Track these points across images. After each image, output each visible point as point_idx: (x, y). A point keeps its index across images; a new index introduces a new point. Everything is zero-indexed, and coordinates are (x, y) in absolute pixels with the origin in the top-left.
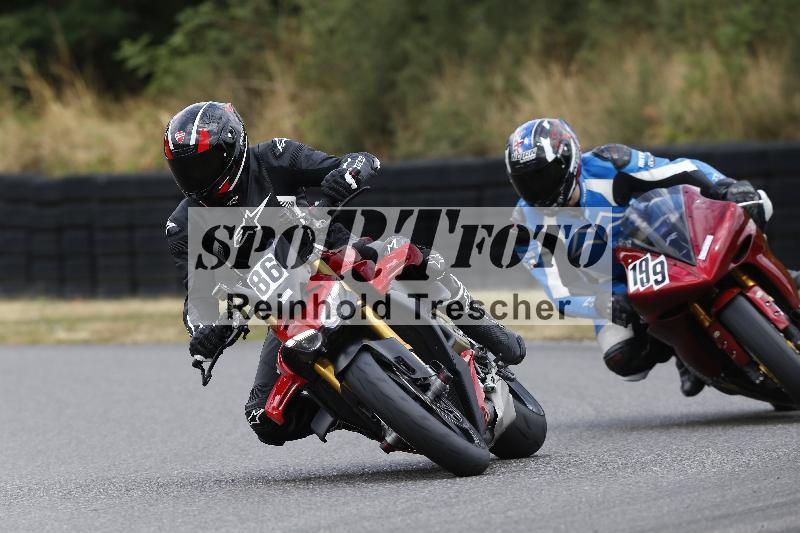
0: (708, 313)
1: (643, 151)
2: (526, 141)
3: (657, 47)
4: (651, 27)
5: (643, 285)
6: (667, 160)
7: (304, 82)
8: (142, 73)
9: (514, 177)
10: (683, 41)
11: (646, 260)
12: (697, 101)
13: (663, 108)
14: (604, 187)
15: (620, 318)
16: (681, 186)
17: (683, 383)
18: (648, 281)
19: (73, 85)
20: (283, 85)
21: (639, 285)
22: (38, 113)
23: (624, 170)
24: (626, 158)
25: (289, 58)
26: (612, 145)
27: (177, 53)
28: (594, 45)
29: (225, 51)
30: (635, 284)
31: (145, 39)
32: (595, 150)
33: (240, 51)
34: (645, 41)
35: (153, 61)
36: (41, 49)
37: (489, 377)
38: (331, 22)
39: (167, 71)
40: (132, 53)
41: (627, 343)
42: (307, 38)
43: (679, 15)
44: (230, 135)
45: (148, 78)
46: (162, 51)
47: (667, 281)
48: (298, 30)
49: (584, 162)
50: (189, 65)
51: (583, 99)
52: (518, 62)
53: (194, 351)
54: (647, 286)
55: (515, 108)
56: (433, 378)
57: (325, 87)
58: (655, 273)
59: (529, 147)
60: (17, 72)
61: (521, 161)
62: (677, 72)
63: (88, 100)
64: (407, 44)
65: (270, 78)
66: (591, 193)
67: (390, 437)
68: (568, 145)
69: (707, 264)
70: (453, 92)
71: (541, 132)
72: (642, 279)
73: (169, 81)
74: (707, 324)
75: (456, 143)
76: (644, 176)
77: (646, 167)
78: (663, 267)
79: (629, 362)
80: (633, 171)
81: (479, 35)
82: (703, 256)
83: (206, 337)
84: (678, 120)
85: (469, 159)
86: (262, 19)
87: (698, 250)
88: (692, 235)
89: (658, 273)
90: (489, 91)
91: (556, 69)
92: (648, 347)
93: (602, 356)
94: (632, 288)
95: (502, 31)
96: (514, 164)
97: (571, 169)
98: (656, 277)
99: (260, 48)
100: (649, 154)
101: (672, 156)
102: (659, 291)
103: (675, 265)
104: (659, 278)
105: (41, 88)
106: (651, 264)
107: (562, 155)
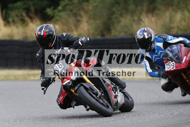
0: (185, 76)
1: (170, 36)
2: (141, 33)
3: (173, 10)
4: (172, 5)
5: (169, 69)
6: (176, 38)
7: (90, 18)
8: (51, 16)
9: (138, 42)
10: (180, 9)
11: (170, 63)
12: (183, 23)
13: (175, 25)
14: (161, 45)
15: (164, 77)
16: (179, 44)
17: (182, 93)
18: (170, 68)
19: (35, 18)
20: (85, 19)
21: (168, 69)
22: (27, 25)
23: (165, 41)
24: (166, 37)
25: (86, 12)
26: (163, 34)
27: (60, 11)
28: (159, 9)
29: (71, 11)
30: (167, 68)
31: (52, 8)
32: (158, 36)
33: (75, 11)
34: (171, 9)
35: (54, 13)
36: (27, 10)
37: (117, 92)
38: (96, 4)
39: (57, 15)
40: (49, 11)
41: (167, 83)
42: (90, 8)
43: (179, 3)
44: (51, 33)
45: (53, 17)
46: (56, 11)
47: (175, 68)
48: (88, 6)
49: (156, 38)
50: (63, 14)
51: (156, 22)
52: (141, 13)
53: (42, 86)
54: (170, 69)
55: (140, 24)
56: (99, 92)
57: (95, 19)
58: (172, 66)
59: (141, 35)
60: (22, 15)
61: (139, 38)
62: (178, 16)
63: (38, 22)
64: (114, 9)
65: (82, 17)
66: (157, 46)
67: (88, 107)
68: (151, 34)
69: (185, 64)
70: (125, 21)
71: (144, 31)
72: (169, 67)
73: (58, 18)
74: (185, 78)
75: (126, 33)
76: (171, 42)
77: (171, 40)
78: (174, 64)
79: (168, 88)
80: (168, 40)
81: (132, 7)
82: (183, 62)
83: (45, 82)
84: (179, 27)
85: (129, 37)
86: (80, 3)
87: (182, 60)
88: (181, 56)
89: (173, 66)
90: (134, 20)
91: (150, 15)
92: (172, 84)
93: (161, 86)
94: (166, 70)
95: (137, 6)
96: (138, 39)
97: (152, 40)
98: (172, 67)
99: (79, 10)
100: (172, 36)
101: (178, 37)
102: (173, 70)
103: (177, 64)
104: (173, 67)
105: (27, 19)
106: (171, 64)
107: (150, 37)
